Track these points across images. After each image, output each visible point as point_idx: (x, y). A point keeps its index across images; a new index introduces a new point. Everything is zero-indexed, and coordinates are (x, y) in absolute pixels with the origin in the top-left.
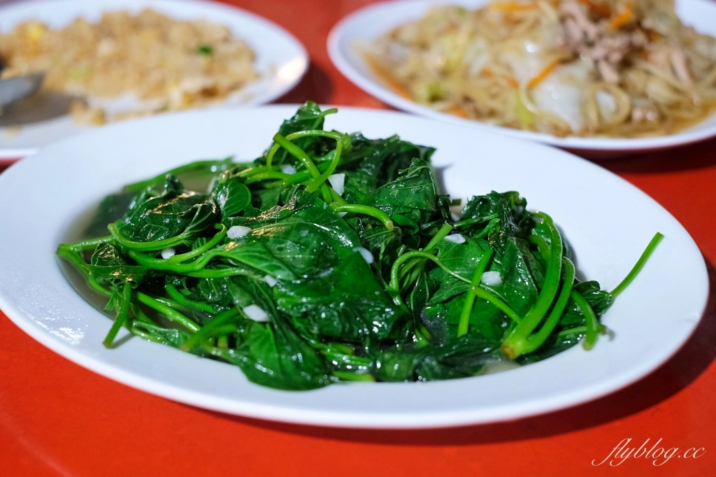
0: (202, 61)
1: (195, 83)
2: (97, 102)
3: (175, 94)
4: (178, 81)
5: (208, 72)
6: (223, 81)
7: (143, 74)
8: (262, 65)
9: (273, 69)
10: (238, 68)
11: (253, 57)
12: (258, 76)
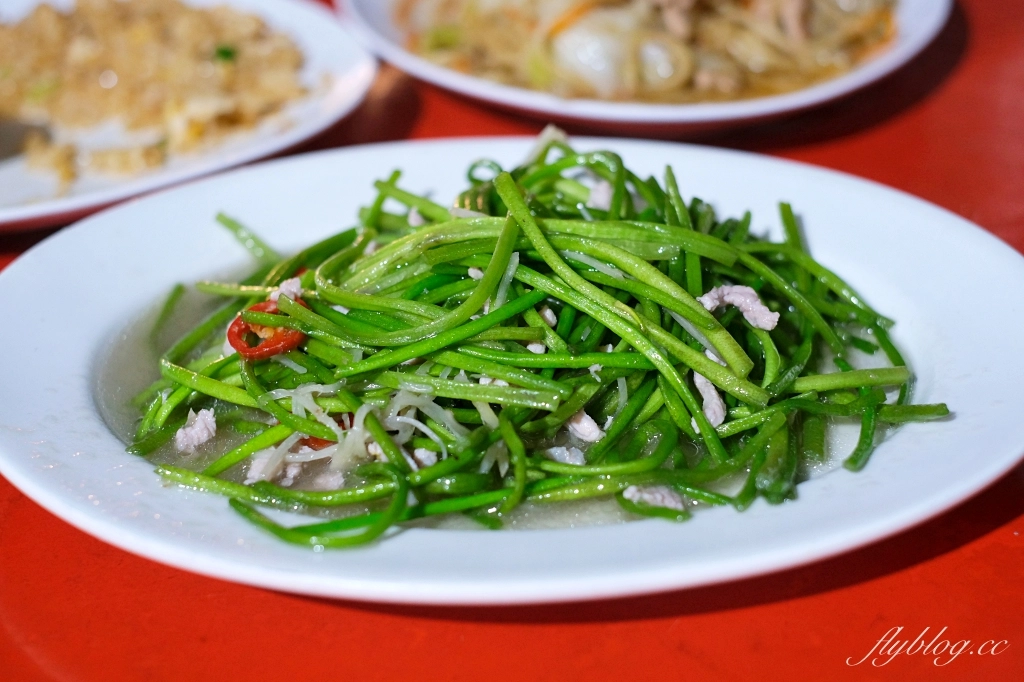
0: (218, 70)
1: (205, 107)
2: (64, 134)
3: (177, 124)
4: (180, 103)
5: (229, 88)
6: (250, 102)
7: (134, 90)
8: (311, 76)
9: (328, 80)
10: (274, 81)
11: (299, 62)
12: (304, 92)
